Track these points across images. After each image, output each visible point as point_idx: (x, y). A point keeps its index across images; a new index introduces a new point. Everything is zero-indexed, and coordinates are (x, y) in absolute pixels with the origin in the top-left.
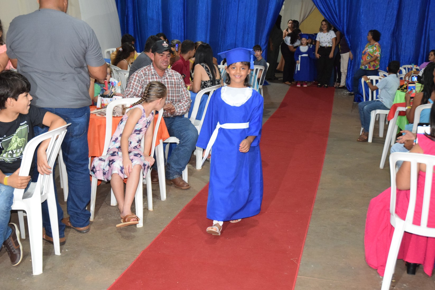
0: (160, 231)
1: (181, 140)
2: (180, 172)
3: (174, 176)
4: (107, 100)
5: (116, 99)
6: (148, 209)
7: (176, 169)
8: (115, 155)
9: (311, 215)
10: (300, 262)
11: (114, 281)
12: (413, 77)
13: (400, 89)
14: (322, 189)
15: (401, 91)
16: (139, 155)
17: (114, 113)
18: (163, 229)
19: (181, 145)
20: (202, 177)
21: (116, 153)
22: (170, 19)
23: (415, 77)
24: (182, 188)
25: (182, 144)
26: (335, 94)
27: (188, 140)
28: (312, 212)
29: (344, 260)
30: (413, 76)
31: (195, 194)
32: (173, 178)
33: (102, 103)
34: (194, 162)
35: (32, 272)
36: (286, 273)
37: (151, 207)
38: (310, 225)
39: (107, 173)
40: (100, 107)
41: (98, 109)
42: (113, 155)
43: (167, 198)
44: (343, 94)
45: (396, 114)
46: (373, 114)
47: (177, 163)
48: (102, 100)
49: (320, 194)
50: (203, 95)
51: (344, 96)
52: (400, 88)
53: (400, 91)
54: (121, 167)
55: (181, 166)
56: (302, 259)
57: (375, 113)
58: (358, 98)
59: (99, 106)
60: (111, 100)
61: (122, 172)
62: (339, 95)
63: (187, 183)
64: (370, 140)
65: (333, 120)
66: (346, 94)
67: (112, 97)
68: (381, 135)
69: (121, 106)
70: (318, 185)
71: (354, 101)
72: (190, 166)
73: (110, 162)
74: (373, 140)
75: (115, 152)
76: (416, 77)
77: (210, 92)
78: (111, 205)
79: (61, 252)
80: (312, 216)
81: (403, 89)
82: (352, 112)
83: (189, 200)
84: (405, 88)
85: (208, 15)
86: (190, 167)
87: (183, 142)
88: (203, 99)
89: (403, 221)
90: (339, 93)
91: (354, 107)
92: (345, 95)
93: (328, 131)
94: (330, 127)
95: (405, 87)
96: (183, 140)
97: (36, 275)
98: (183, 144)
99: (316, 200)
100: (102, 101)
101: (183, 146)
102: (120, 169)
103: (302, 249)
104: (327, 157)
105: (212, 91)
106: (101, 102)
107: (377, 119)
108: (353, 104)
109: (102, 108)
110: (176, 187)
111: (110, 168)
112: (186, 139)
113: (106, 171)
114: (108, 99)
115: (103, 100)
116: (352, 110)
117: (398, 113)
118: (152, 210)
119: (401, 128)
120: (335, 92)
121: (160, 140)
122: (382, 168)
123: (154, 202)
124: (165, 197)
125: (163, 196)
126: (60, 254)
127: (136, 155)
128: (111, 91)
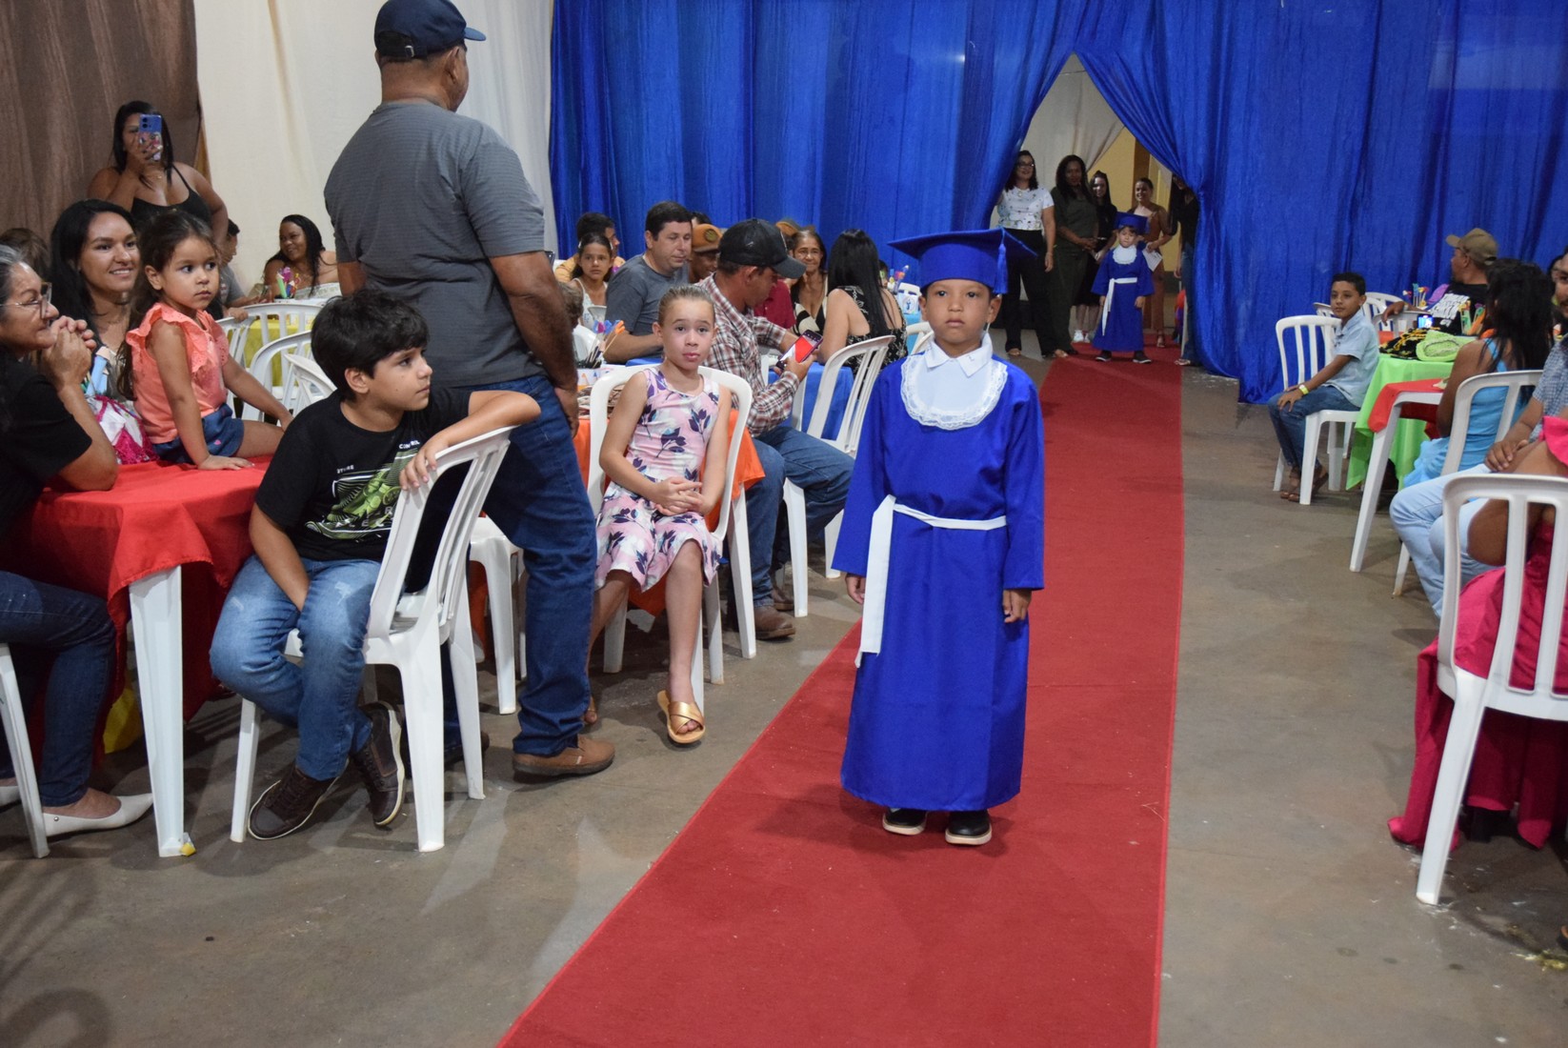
0: (754, 737)
6: (709, 681)
8: (627, 521)
9: (1175, 691)
10: (1167, 813)
11: (649, 867)
12: (1420, 319)
13: (1389, 350)
15: (1392, 357)
16: (689, 520)
18: (761, 732)
21: (629, 515)
22: (707, 177)
23: (1425, 317)
26: (1185, 380)
29: (1292, 805)
30: (1421, 315)
35: (415, 846)
36: (1133, 843)
37: (719, 672)
38: (1177, 717)
42: (620, 518)
43: (757, 652)
44: (1205, 379)
45: (1394, 413)
46: (1312, 426)
49: (1190, 637)
51: (1211, 384)
52: (1387, 348)
53: (1389, 355)
54: (638, 554)
56: (1170, 805)
57: (1319, 418)
60: (595, 375)
61: (642, 570)
62: (1196, 381)
64: (1305, 498)
66: (1214, 379)
67: (598, 366)
70: (1180, 616)
71: (1241, 400)
73: (610, 542)
74: (1315, 497)
75: (625, 512)
77: (864, 355)
78: (605, 671)
79: (485, 791)
80: (1179, 694)
81: (1398, 349)
82: (1237, 427)
84: (1402, 348)
85: (814, 161)
89: (1480, 680)
90: (1195, 377)
91: (1242, 415)
92: (1213, 381)
93: (1180, 478)
94: (1185, 466)
95: (1404, 344)
97: (426, 853)
99: (1181, 651)
102: (636, 559)
103: (1168, 777)
104: (1190, 544)
108: (1238, 405)
111: (608, 557)
116: (1238, 424)
117: (1399, 410)
118: (723, 682)
119: (1394, 461)
120: (1183, 374)
121: (740, 484)
122: (1357, 568)
123: (724, 662)
124: (752, 651)
125: (747, 648)
126: (482, 797)
127: (678, 521)
128: (597, 348)
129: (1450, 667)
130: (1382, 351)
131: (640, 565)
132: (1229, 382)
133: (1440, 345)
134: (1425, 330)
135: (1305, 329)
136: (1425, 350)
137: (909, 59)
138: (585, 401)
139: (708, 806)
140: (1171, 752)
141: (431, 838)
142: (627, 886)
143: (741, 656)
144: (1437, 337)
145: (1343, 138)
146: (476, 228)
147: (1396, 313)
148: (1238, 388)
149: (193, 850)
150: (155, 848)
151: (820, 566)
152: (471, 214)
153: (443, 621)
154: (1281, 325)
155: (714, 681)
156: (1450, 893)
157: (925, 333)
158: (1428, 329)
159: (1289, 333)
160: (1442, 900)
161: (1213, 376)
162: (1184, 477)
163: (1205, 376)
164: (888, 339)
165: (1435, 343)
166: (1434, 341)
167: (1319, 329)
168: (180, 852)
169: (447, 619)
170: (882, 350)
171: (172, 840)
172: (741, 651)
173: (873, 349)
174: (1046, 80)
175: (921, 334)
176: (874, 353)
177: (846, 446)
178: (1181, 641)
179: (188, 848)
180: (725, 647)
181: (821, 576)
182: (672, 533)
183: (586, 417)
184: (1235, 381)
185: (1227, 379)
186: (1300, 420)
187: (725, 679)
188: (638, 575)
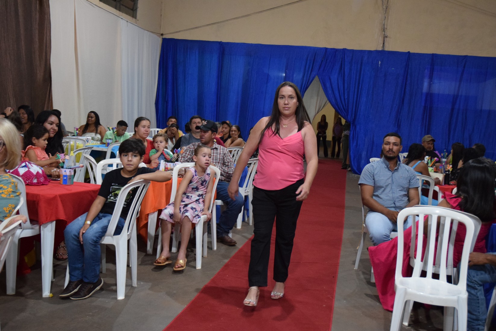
0: (216, 272)
2: (228, 231)
4: (170, 165)
10: (334, 298)
17: (179, 175)
18: (218, 271)
20: (243, 234)
24: (229, 244)
28: (339, 263)
38: (339, 272)
43: (217, 249)
56: (335, 296)
60: (173, 165)
62: (350, 176)
65: (347, 197)
67: (174, 162)
69: (184, 169)
80: (340, 266)
83: (236, 251)
94: (346, 202)
97: (119, 300)
99: (341, 254)
103: (335, 289)
104: (346, 224)
105: (253, 163)
106: (165, 167)
110: (224, 244)
114: (172, 164)
115: (167, 165)
120: (347, 174)
123: (208, 251)
124: (215, 248)
125: (214, 247)
126: (136, 286)
129: (413, 258)
137: (268, 74)
141: (121, 296)
142: (180, 311)
145: (395, 106)
149: (52, 296)
150: (41, 295)
153: (129, 233)
155: (204, 256)
156: (411, 323)
160: (409, 325)
163: (352, 174)
168: (49, 296)
169: (130, 233)
171: (46, 293)
172: (212, 248)
174: (309, 82)
177: (245, 190)
179: (51, 295)
180: (208, 248)
187: (207, 256)
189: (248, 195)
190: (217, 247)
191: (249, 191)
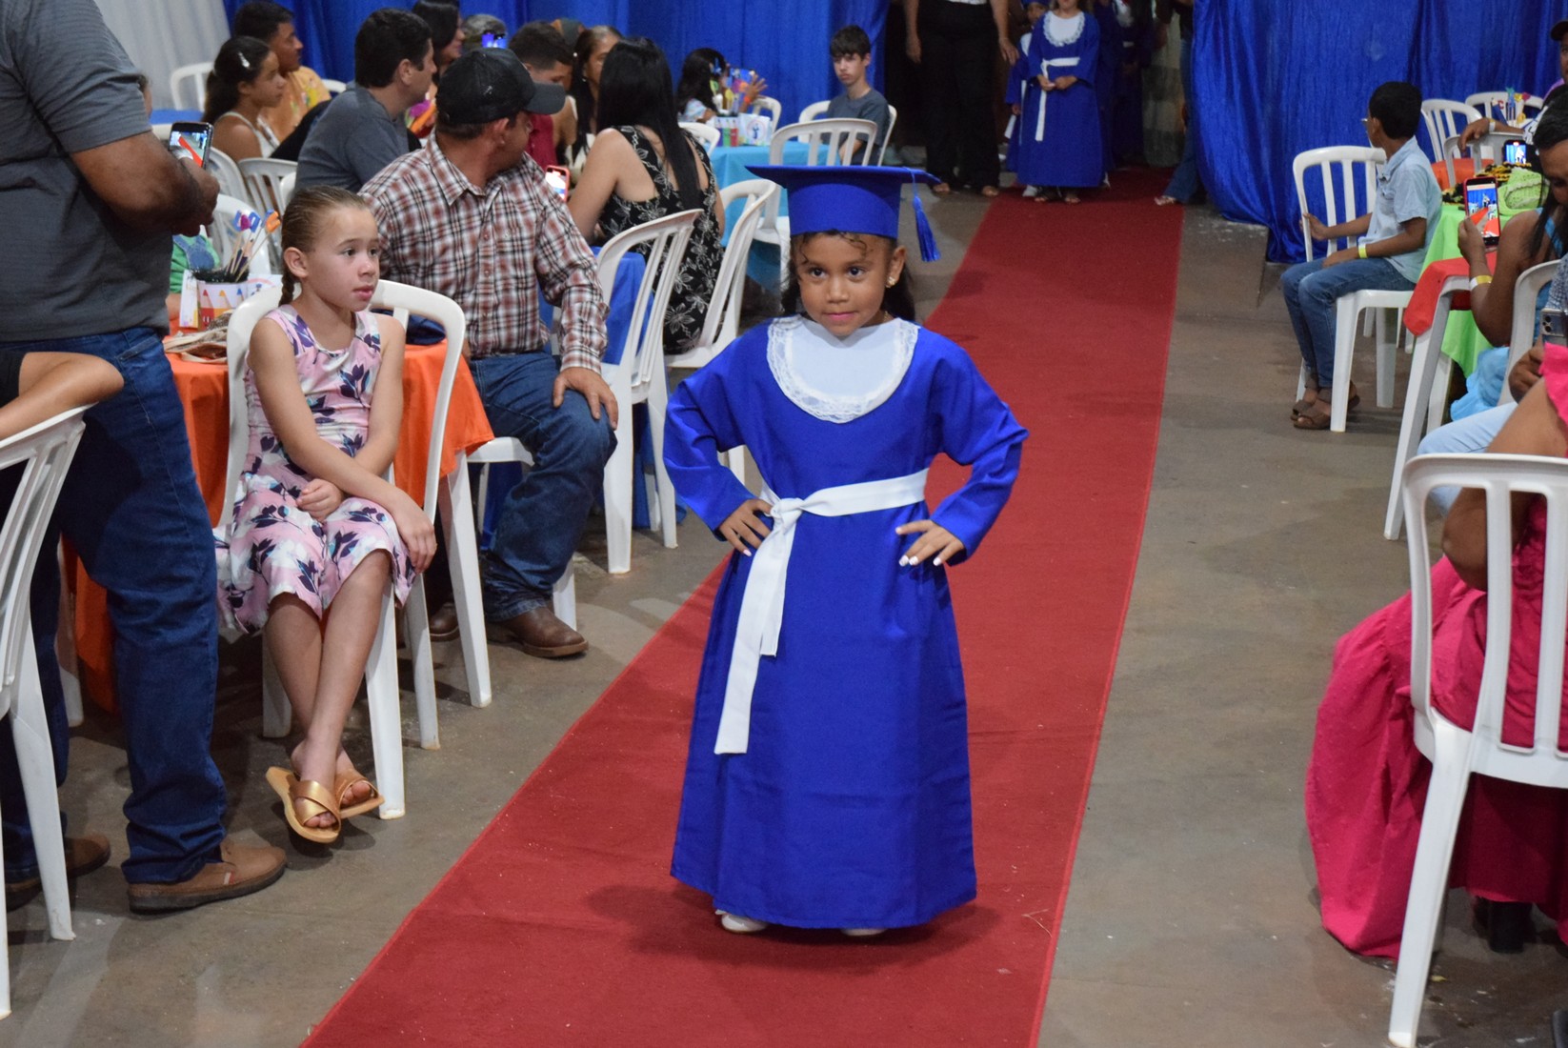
1: (539, 454)
2: (542, 586)
3: (516, 604)
4: (222, 294)
5: (259, 286)
6: (418, 745)
7: (524, 574)
9: (1098, 738)
10: (1058, 926)
11: (308, 1033)
12: (1508, 146)
13: (1457, 199)
14: (1139, 630)
16: (374, 516)
19: (540, 472)
20: (636, 604)
21: (275, 513)
23: (1516, 144)
24: (551, 652)
25: (545, 468)
26: (1187, 231)
27: (568, 450)
28: (1101, 726)
30: (1510, 142)
31: (612, 677)
32: (515, 611)
33: (203, 306)
34: (595, 543)
36: (1003, 971)
37: (430, 730)
39: (245, 599)
40: (193, 322)
41: (189, 330)
42: (263, 521)
43: (494, 697)
44: (1216, 229)
45: (1441, 305)
46: (1347, 312)
47: (527, 547)
48: (202, 292)
49: (1129, 653)
50: (625, 256)
51: (1224, 235)
52: (1455, 195)
53: (1455, 207)
54: (304, 566)
55: (543, 560)
56: (1064, 913)
57: (1355, 303)
58: (1283, 246)
59: (188, 320)
60: (240, 292)
61: (309, 586)
62: (1202, 232)
63: (573, 631)
64: (1338, 423)
65: (1183, 345)
66: (1230, 227)
67: (244, 278)
68: (1383, 399)
70: (1124, 618)
71: (1268, 259)
72: (580, 559)
74: (1351, 422)
75: (272, 509)
76: (1524, 147)
77: (654, 240)
80: (1103, 741)
82: (1258, 305)
83: (591, 699)
86: (581, 565)
87: (547, 458)
88: (622, 274)
90: (1200, 225)
91: (1267, 282)
92: (1229, 231)
93: (1158, 393)
94: (1169, 374)
96: (547, 452)
98: (549, 470)
99: (1117, 675)
100: (203, 298)
101: (548, 475)
103: (1067, 872)
104: (1160, 502)
106: (199, 304)
107: (1367, 332)
108: (1264, 270)
109: (203, 326)
110: (526, 651)
112: (563, 445)
113: (244, 592)
114: (230, 289)
115: (205, 293)
116: (1260, 299)
117: (1447, 301)
118: (438, 746)
119: (1461, 364)
120: (1184, 221)
121: (457, 452)
122: (1392, 536)
123: (442, 713)
124: (485, 695)
125: (478, 692)
126: (71, 935)
127: (359, 517)
128: (240, 252)
129: (1428, 715)
130: (1447, 199)
131: (306, 581)
132: (1255, 232)
133: (1528, 191)
134: (1509, 168)
135: (1336, 168)
136: (1507, 199)
138: (222, 334)
139: (400, 938)
140: (1078, 832)
143: (470, 704)
144: (1525, 178)
146: (45, 117)
147: (1477, 136)
148: (1266, 241)
151: (600, 556)
152: (35, 100)
154: (1302, 162)
155: (426, 745)
157: (757, 196)
158: (1512, 166)
159: (1313, 173)
161: (1230, 223)
162: (1167, 391)
163: (1216, 223)
164: (692, 215)
165: (1522, 188)
166: (1519, 185)
167: (1359, 168)
170: (683, 231)
172: (468, 694)
173: (668, 231)
175: (752, 197)
176: (670, 239)
177: (634, 377)
178: (1119, 659)
180: (443, 691)
181: (601, 571)
182: (351, 535)
183: (223, 359)
184: (1261, 230)
185: (1251, 227)
186: (1326, 307)
187: (440, 741)
188: (304, 594)
189: (646, 400)
190: (493, 688)
191: (647, 380)
